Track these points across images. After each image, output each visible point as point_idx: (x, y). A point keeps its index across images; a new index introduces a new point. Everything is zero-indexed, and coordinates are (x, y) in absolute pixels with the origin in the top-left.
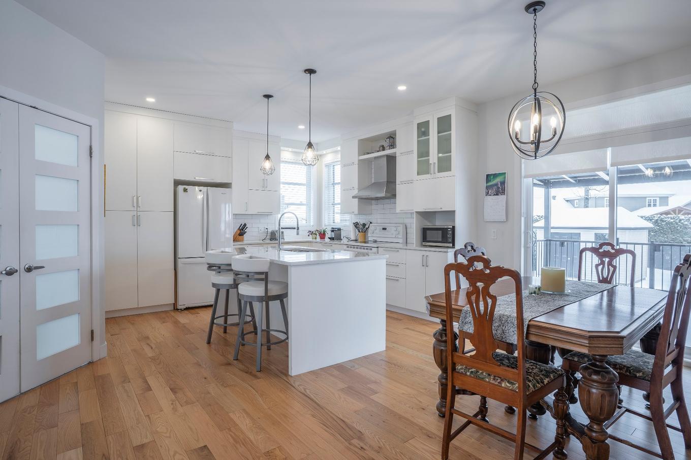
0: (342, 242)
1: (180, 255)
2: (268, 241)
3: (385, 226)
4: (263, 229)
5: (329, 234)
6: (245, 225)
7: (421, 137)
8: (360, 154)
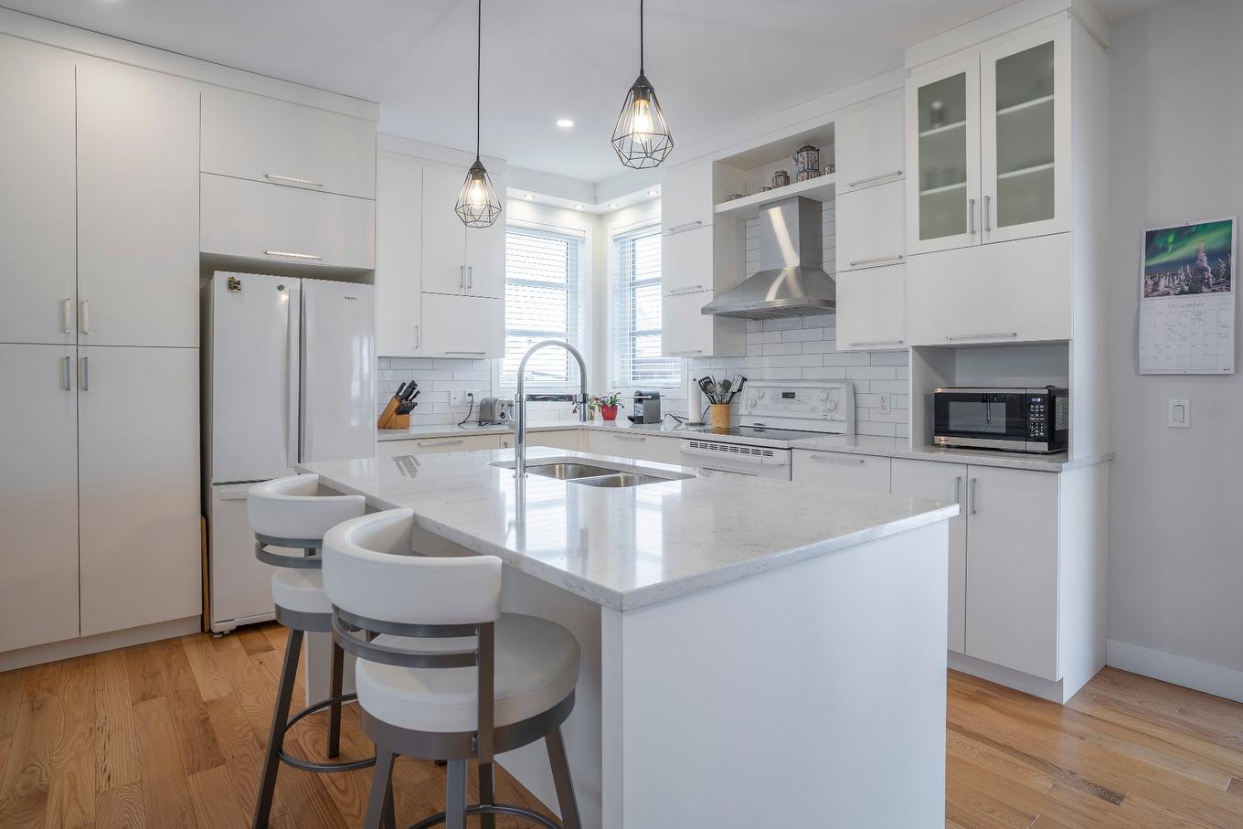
0: (662, 428)
1: (217, 474)
2: (474, 428)
3: (788, 387)
4: (460, 396)
5: (627, 408)
6: (413, 385)
7: (932, 128)
8: (717, 200)
